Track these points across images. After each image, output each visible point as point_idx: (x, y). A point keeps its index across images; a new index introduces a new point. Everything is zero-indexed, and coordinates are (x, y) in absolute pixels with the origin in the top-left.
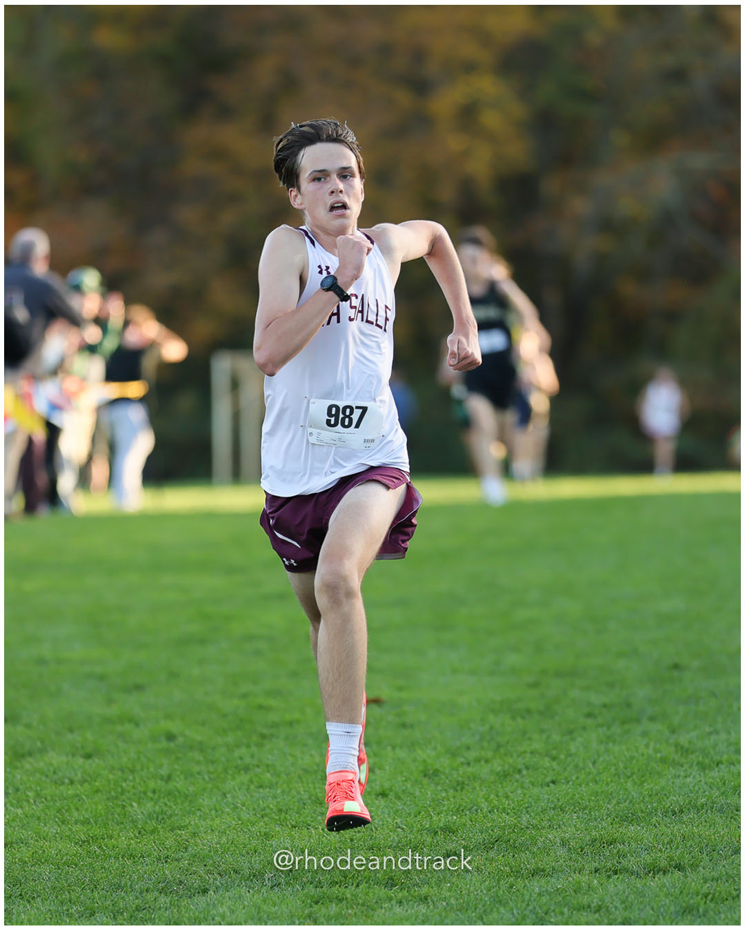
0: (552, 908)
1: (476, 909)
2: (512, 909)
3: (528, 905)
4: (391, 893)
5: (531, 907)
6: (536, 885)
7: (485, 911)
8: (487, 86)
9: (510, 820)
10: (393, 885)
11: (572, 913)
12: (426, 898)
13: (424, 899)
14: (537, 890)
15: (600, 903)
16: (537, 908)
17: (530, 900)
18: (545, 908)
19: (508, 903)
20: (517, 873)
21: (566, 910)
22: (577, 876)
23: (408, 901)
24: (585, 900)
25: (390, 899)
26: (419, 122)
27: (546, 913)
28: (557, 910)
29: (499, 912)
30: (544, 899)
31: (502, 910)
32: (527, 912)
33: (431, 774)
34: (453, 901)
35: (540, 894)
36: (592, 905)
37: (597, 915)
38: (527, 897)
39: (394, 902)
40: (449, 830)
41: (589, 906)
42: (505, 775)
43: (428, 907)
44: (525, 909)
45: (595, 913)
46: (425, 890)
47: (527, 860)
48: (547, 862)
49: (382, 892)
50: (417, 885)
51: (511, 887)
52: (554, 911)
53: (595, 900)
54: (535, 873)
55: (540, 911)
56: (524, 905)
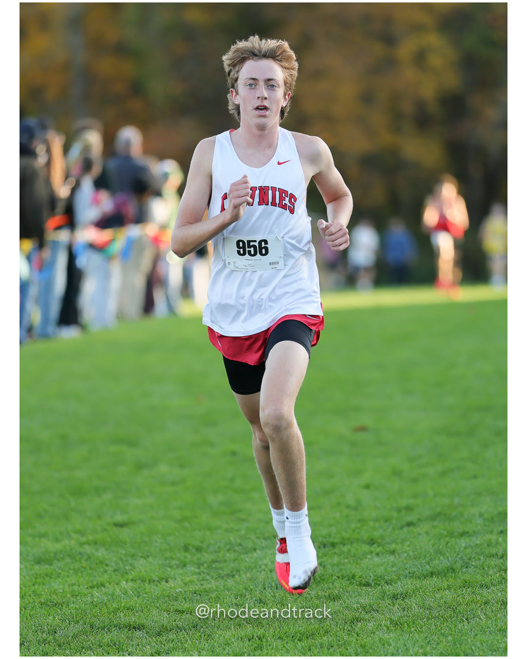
0: (473, 556)
1: (425, 558)
2: (448, 558)
3: (458, 554)
4: (372, 549)
5: (460, 556)
6: (463, 542)
7: (431, 559)
8: (433, 40)
9: (446, 501)
10: (373, 544)
11: (486, 559)
12: (394, 552)
13: (393, 552)
14: (464, 545)
15: (503, 553)
16: (464, 556)
17: (459, 552)
18: (468, 556)
19: (445, 553)
20: (451, 534)
21: (482, 558)
22: (488, 536)
23: (383, 554)
24: (494, 551)
25: (371, 552)
26: (389, 64)
27: (470, 559)
28: (476, 558)
29: (439, 559)
30: (468, 551)
31: (442, 558)
32: (457, 559)
33: (397, 473)
34: (411, 553)
35: (466, 548)
36: (499, 554)
37: (502, 560)
38: (457, 550)
39: (373, 554)
40: (409, 509)
41: (497, 555)
42: (443, 474)
43: (395, 557)
44: (456, 557)
45: (501, 558)
46: (393, 546)
47: (458, 527)
48: (470, 528)
49: (366, 548)
50: (389, 543)
51: (447, 543)
52: (474, 558)
53: (500, 551)
54: (463, 534)
55: (465, 558)
56: (455, 555)
